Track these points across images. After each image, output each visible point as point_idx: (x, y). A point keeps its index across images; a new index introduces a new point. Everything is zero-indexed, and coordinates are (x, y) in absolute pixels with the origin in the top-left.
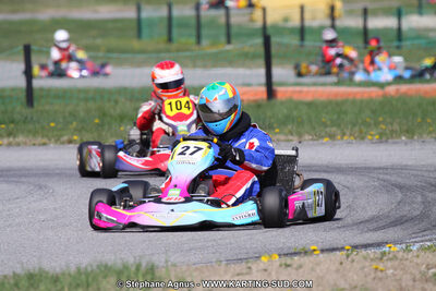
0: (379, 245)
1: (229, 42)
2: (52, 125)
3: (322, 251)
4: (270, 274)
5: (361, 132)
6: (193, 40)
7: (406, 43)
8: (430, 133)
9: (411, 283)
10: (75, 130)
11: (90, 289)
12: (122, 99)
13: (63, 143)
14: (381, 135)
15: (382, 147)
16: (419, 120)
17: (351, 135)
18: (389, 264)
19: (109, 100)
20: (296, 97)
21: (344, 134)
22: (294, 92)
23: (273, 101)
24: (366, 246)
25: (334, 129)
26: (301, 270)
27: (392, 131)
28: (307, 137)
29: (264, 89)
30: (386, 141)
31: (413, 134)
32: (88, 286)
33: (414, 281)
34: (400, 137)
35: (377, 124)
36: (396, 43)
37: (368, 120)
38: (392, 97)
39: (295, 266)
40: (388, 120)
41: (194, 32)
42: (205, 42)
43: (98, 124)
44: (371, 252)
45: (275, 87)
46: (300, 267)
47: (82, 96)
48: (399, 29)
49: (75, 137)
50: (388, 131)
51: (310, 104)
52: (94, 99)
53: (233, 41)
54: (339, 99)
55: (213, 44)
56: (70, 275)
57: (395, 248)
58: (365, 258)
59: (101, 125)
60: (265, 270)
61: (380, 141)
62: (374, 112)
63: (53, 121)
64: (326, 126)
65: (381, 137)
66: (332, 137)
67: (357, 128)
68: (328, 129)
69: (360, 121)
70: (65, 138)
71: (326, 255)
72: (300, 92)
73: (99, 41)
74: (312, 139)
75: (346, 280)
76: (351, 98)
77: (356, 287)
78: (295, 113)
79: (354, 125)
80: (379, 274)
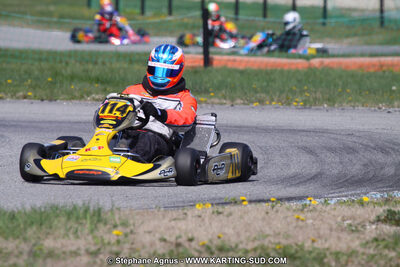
0: (301, 198)
1: (170, 13)
2: (9, 81)
3: (250, 202)
4: (203, 220)
5: (288, 99)
6: (138, 11)
7: (331, 21)
8: (350, 101)
9: (328, 232)
10: (30, 86)
11: (43, 227)
12: (72, 61)
13: (18, 98)
14: (305, 102)
15: (307, 112)
16: (340, 90)
17: (279, 101)
18: (309, 215)
19: (61, 62)
20: (230, 65)
21: (272, 100)
22: (229, 60)
23: (209, 68)
24: (289, 199)
25: (263, 95)
26: (231, 218)
27: (315, 99)
28: (239, 101)
29: (201, 56)
30: (310, 108)
31: (334, 103)
32: (41, 225)
33: (331, 230)
34: (322, 104)
35: (302, 92)
36: (321, 20)
37: (294, 88)
38: (316, 68)
39: (225, 213)
40: (313, 89)
41: (139, 4)
42: (148, 13)
43: (51, 82)
44: (294, 204)
45: (211, 56)
46: (230, 214)
47: (37, 56)
48: (325, 8)
49: (30, 94)
50: (311, 100)
51: (242, 72)
52: (47, 60)
53: (174, 12)
54: (269, 68)
55: (156, 15)
56: (25, 213)
57: (315, 202)
58: (288, 209)
59: (53, 83)
60: (200, 216)
61: (304, 107)
62: (299, 81)
63: (10, 78)
64: (256, 92)
65: (305, 105)
66: (261, 102)
67: (284, 95)
68: (258, 95)
69: (287, 89)
70: (21, 94)
71: (253, 205)
72: (234, 61)
73: (52, 8)
74: (244, 104)
75: (270, 228)
76: (279, 68)
77: (279, 234)
78: (229, 80)
79: (282, 92)
80: (300, 223)
